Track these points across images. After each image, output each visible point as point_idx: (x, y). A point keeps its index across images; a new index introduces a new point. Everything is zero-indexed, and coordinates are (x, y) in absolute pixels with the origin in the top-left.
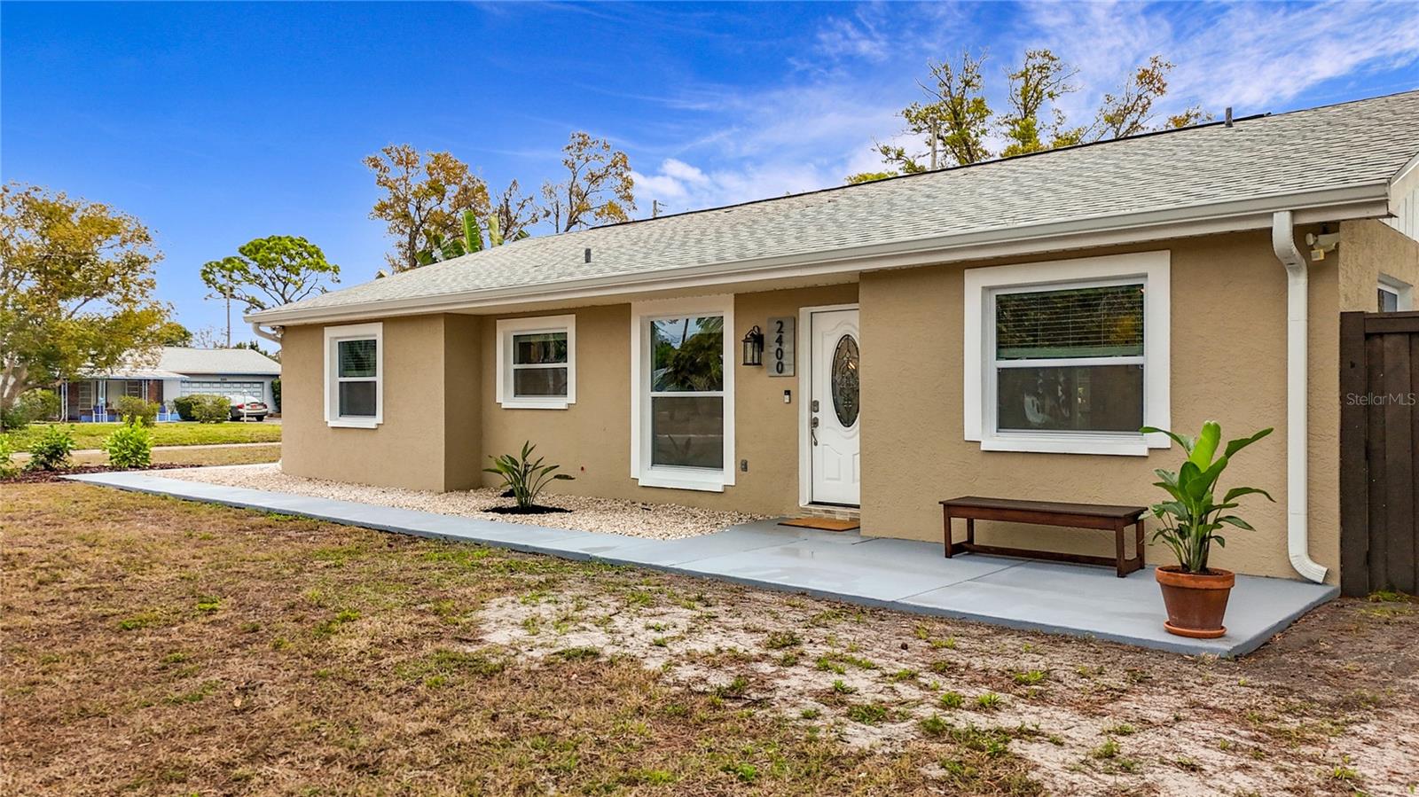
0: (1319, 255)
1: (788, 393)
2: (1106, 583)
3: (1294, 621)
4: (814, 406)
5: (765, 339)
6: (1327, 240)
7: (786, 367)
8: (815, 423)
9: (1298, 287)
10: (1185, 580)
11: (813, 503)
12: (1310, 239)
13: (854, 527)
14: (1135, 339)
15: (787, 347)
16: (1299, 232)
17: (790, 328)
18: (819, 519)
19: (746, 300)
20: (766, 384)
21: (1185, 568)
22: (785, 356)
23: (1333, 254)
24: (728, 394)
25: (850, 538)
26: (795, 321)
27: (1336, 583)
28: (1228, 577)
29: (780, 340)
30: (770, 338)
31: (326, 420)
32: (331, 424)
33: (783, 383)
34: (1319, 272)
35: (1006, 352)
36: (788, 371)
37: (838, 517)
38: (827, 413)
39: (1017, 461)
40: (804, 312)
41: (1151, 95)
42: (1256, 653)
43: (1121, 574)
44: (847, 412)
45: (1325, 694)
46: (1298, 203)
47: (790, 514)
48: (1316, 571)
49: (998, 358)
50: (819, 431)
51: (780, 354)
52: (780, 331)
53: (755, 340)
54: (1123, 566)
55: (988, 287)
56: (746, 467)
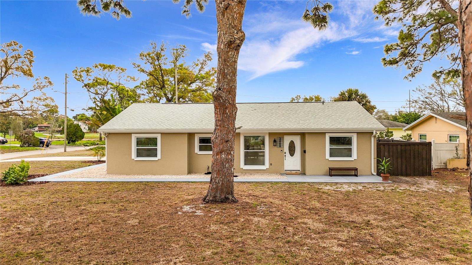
1: (282, 151)
4: (286, 153)
7: (281, 146)
9: (373, 139)
11: (287, 170)
15: (281, 142)
17: (281, 140)
18: (289, 173)
19: (271, 134)
20: (277, 149)
22: (281, 144)
24: (266, 150)
26: (283, 138)
29: (280, 141)
30: (278, 141)
31: (132, 158)
32: (135, 160)
33: (281, 149)
35: (331, 145)
37: (293, 172)
38: (288, 154)
39: (334, 162)
40: (284, 136)
44: (292, 155)
47: (282, 172)
48: (375, 174)
50: (286, 157)
51: (280, 144)
52: (280, 139)
53: (275, 141)
54: (356, 175)
55: (329, 136)
56: (271, 164)
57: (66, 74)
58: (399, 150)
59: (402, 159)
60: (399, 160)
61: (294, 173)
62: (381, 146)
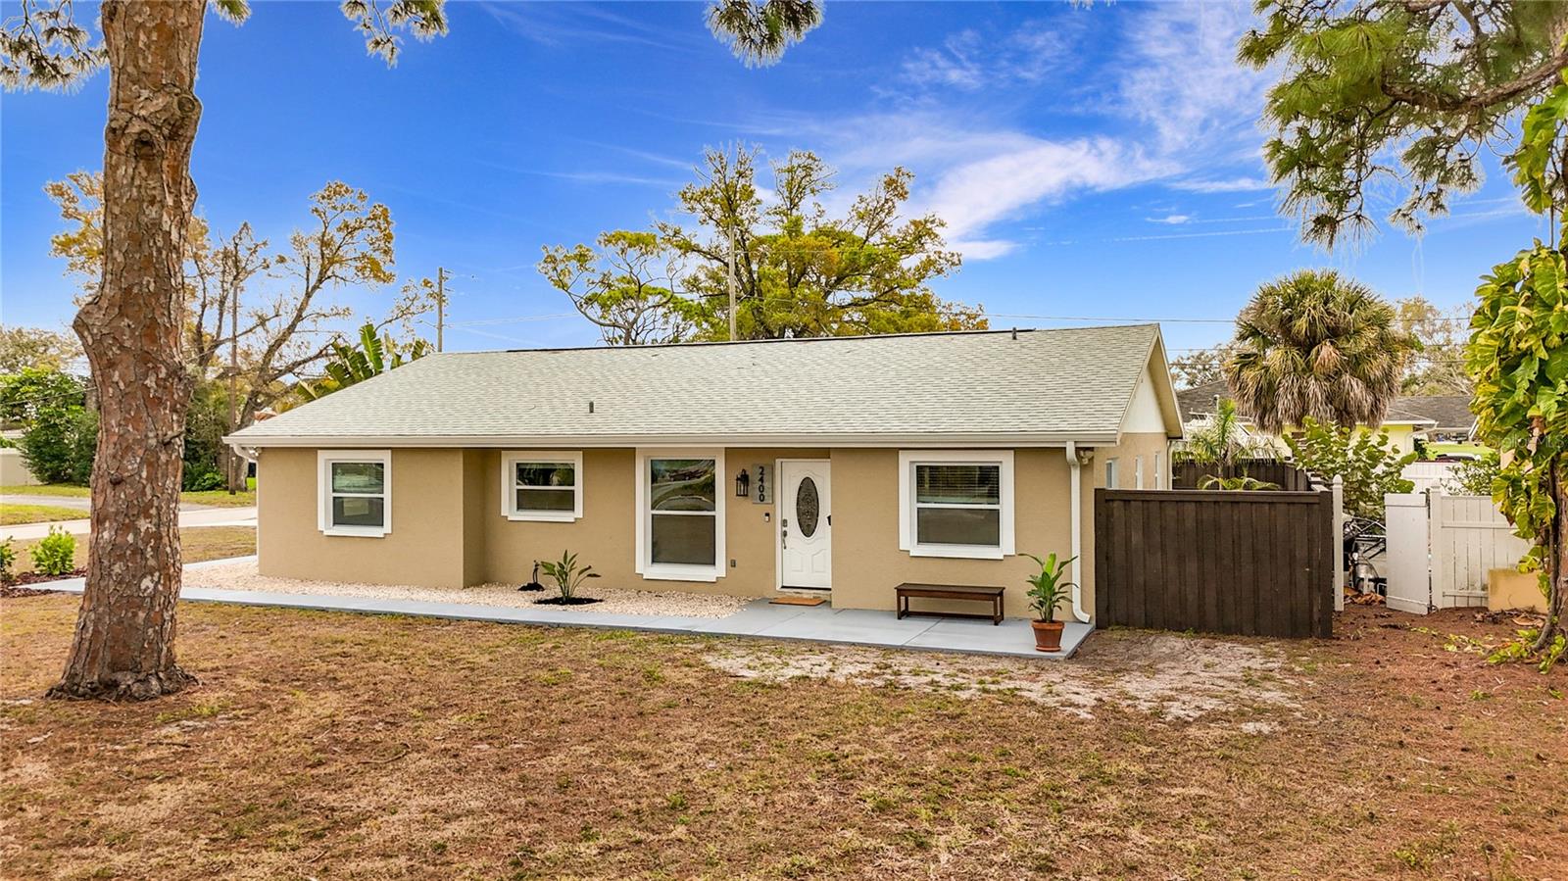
0: (1086, 461)
1: (767, 515)
2: (988, 628)
3: (1082, 642)
4: (784, 523)
5: (750, 478)
6: (1089, 454)
7: (766, 498)
8: (785, 534)
9: (1076, 475)
10: (1046, 626)
11: (783, 587)
12: (1082, 453)
13: (827, 603)
14: (994, 494)
15: (766, 484)
16: (1078, 450)
17: (766, 473)
18: (793, 598)
19: (731, 453)
20: (750, 509)
21: (1044, 621)
22: (766, 490)
23: (1091, 459)
24: (720, 513)
25: (823, 610)
26: (773, 468)
27: (1094, 622)
28: (1062, 624)
29: (761, 480)
30: (754, 477)
31: (320, 529)
32: (326, 533)
33: (764, 508)
34: (1085, 469)
35: (922, 498)
36: (768, 500)
37: (805, 596)
38: (794, 527)
39: (930, 561)
40: (778, 461)
41: (895, 199)
42: (1074, 656)
43: (996, 624)
44: (808, 529)
45: (1107, 669)
46: (1078, 438)
47: (771, 595)
48: (1085, 617)
49: (918, 501)
50: (786, 539)
51: (762, 489)
52: (761, 474)
53: (744, 479)
54: (996, 619)
55: (912, 462)
56: (733, 564)
57: (441, 270)
58: (1190, 523)
59: (1201, 560)
60: (1192, 567)
61: (806, 599)
62: (1116, 504)
